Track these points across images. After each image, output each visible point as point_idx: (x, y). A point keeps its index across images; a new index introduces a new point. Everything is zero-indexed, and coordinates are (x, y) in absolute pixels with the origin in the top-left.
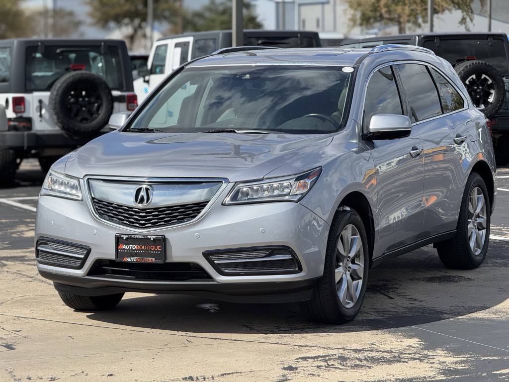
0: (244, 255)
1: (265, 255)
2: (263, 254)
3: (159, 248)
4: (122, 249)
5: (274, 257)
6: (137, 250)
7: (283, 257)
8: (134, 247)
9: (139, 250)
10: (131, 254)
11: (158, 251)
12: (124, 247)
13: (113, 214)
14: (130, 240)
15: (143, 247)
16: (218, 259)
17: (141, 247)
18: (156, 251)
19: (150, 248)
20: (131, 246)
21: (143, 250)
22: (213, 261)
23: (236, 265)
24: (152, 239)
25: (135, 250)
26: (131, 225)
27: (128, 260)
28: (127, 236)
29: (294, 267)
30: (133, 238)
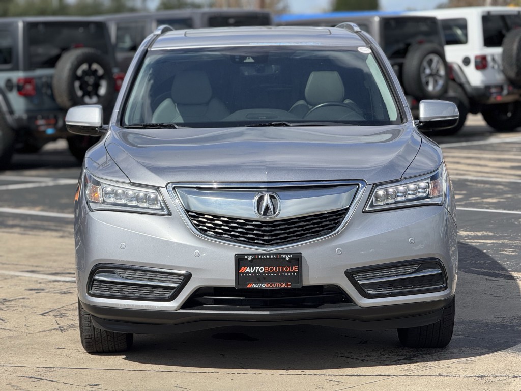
0: (391, 272)
1: (414, 270)
2: (412, 268)
3: (295, 268)
4: (245, 273)
5: (423, 273)
6: (266, 273)
7: (433, 271)
8: (262, 269)
9: (269, 273)
10: (257, 278)
11: (294, 272)
12: (248, 270)
13: (222, 229)
14: (257, 260)
15: (274, 269)
16: (363, 279)
17: (271, 269)
18: (291, 273)
19: (284, 269)
20: (257, 268)
21: (274, 273)
22: (356, 282)
23: (381, 285)
24: (288, 259)
25: (264, 272)
26: (250, 242)
27: (254, 285)
28: (253, 257)
29: (441, 283)
30: (261, 258)
